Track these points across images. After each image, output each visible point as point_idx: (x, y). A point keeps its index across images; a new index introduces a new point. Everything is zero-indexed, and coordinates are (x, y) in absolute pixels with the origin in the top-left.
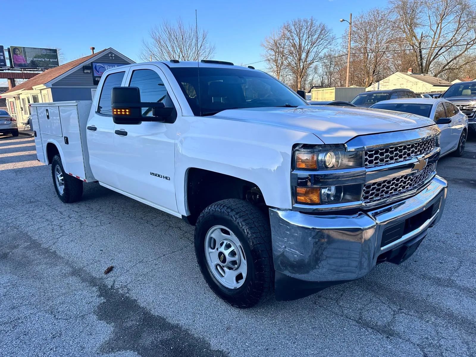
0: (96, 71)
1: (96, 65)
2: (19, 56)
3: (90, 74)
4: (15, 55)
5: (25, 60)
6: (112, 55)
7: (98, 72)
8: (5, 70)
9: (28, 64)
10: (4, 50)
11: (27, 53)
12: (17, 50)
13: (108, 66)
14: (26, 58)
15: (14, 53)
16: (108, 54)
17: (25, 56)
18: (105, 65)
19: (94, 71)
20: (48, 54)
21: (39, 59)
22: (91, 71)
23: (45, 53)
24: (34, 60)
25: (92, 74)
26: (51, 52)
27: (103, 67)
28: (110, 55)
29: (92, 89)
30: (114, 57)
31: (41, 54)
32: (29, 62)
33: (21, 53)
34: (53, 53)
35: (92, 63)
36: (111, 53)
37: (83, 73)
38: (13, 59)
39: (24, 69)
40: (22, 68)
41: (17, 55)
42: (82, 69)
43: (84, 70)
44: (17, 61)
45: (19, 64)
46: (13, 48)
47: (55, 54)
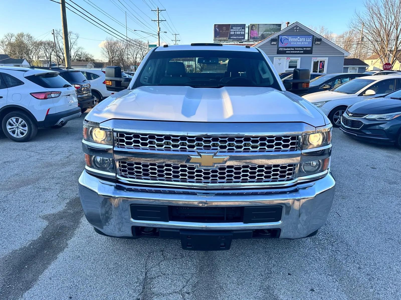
0: (281, 43)
1: (282, 38)
2: (254, 31)
3: (276, 45)
4: (252, 31)
5: (257, 34)
6: (297, 28)
7: (283, 43)
8: (244, 42)
9: (259, 37)
10: (246, 27)
11: (260, 29)
12: (254, 27)
13: (291, 38)
14: (259, 33)
15: (252, 29)
16: (294, 28)
17: (258, 31)
18: (289, 37)
19: (279, 42)
20: (274, 28)
21: (267, 33)
22: (276, 43)
23: (272, 27)
24: (264, 33)
25: (277, 45)
26: (277, 26)
27: (287, 39)
28: (295, 28)
29: (274, 58)
30: (299, 29)
31: (270, 29)
32: (260, 35)
33: (256, 29)
34: (278, 27)
35: (279, 36)
36: (297, 26)
37: (270, 45)
38: (250, 34)
39: (256, 41)
40: (254, 40)
41: (253, 30)
42: (270, 41)
43: (271, 42)
44: (252, 35)
45: (253, 37)
46: (252, 25)
47: (280, 28)
